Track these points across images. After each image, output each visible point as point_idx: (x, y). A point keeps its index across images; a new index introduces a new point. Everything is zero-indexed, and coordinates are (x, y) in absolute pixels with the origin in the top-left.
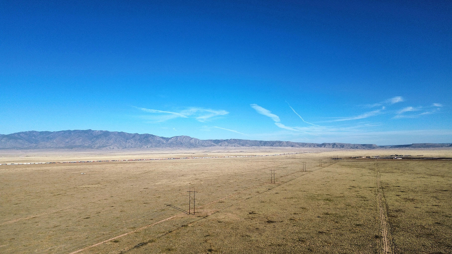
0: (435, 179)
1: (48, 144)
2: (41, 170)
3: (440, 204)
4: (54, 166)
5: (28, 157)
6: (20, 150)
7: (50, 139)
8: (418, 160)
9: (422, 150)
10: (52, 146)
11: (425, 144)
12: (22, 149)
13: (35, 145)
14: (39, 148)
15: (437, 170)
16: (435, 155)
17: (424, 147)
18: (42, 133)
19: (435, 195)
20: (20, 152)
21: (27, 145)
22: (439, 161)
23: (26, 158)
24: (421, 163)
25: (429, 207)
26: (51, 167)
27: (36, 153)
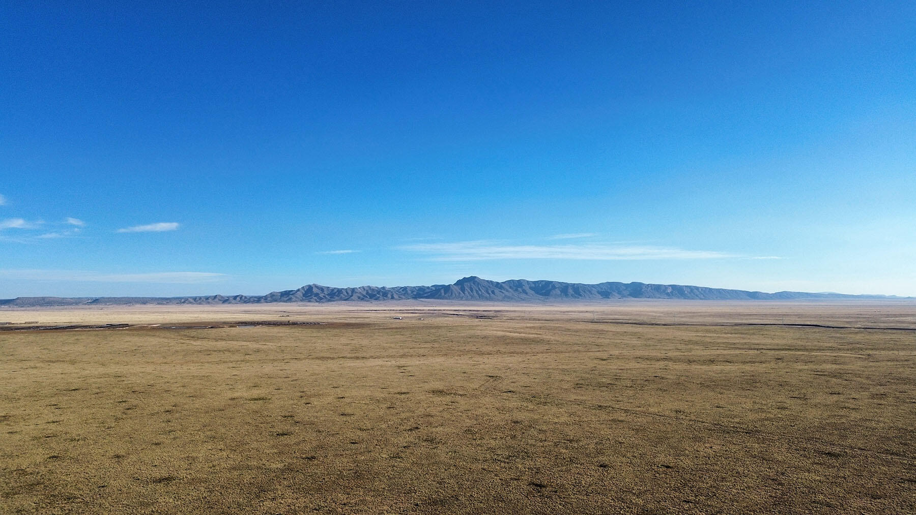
0: (57, 368)
3: (62, 418)
8: (26, 333)
9: (37, 311)
11: (43, 298)
15: (63, 351)
16: (62, 321)
17: (41, 305)
19: (54, 401)
22: (67, 332)
24: (32, 337)
25: (40, 427)
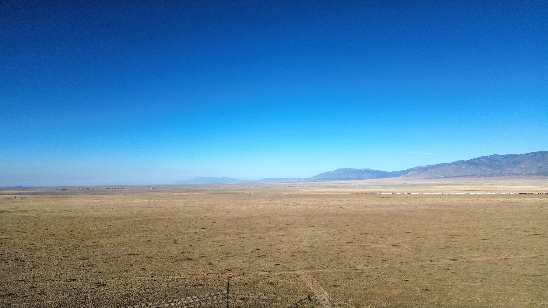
1: (515, 171)
2: (508, 202)
4: (526, 198)
5: (493, 186)
6: (483, 178)
7: (517, 164)
10: (520, 173)
12: (484, 176)
13: (499, 171)
14: (504, 175)
18: (506, 157)
20: (482, 180)
21: (489, 172)
23: (491, 186)
26: (521, 199)
27: (501, 182)
